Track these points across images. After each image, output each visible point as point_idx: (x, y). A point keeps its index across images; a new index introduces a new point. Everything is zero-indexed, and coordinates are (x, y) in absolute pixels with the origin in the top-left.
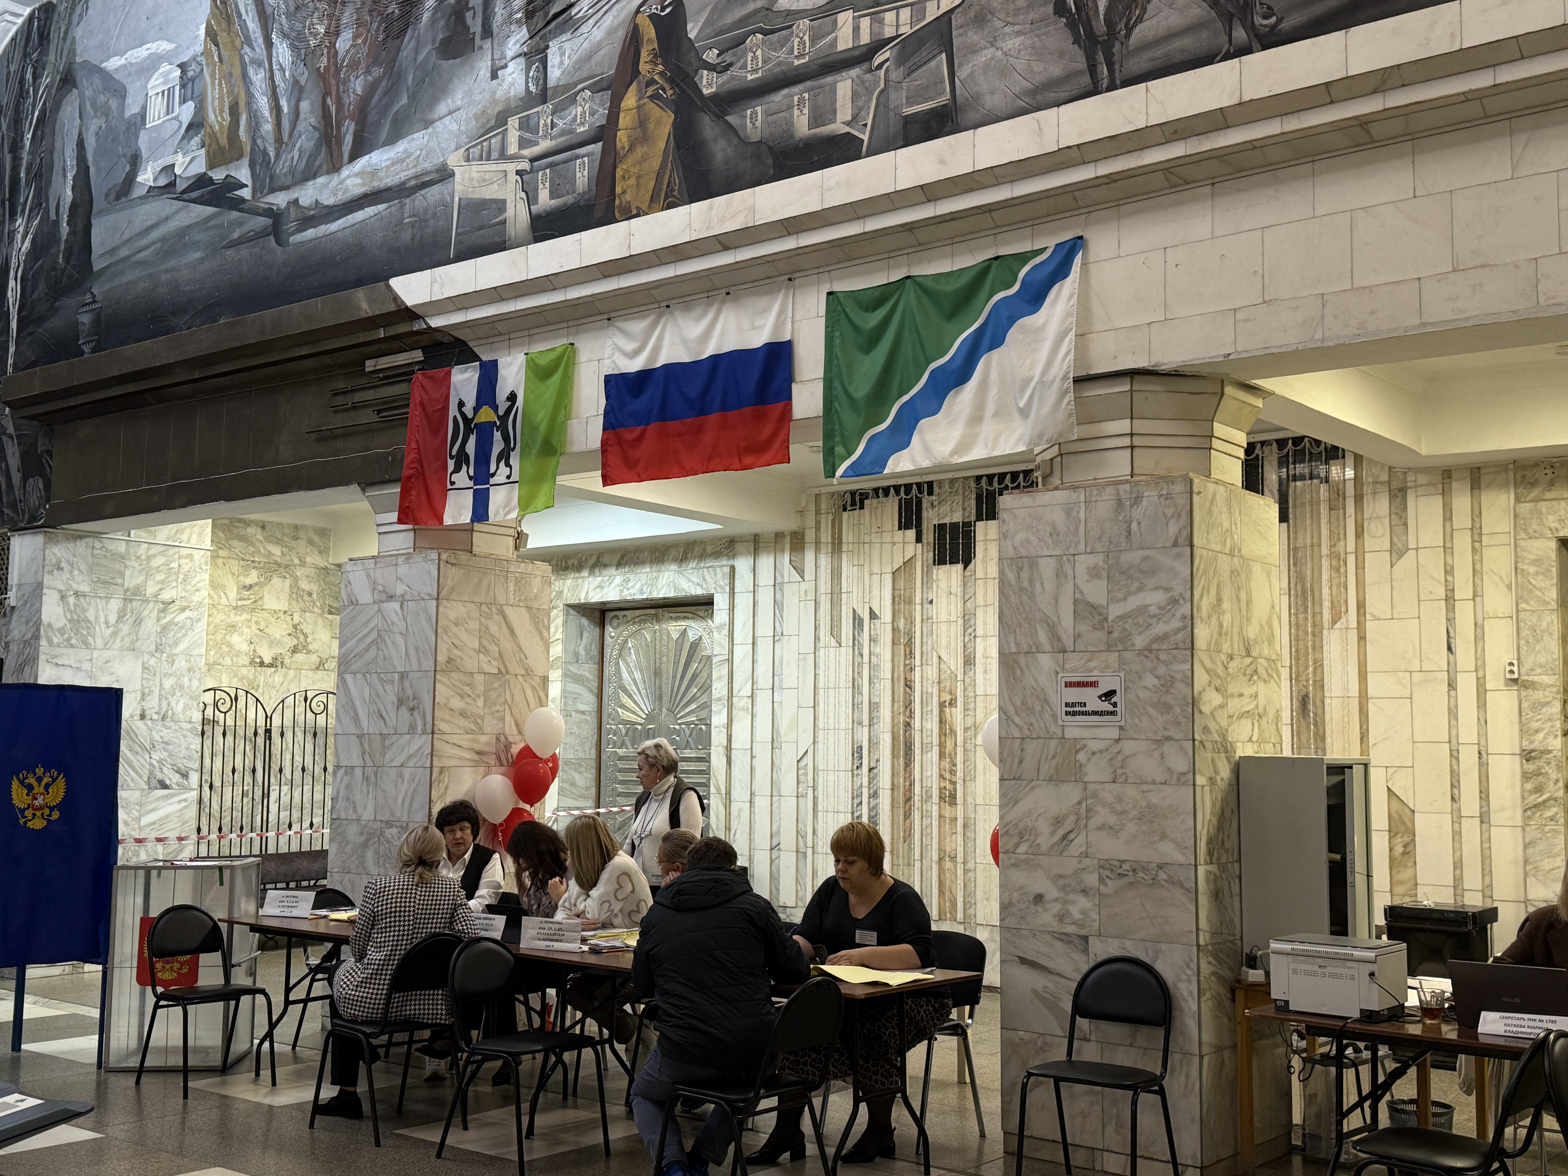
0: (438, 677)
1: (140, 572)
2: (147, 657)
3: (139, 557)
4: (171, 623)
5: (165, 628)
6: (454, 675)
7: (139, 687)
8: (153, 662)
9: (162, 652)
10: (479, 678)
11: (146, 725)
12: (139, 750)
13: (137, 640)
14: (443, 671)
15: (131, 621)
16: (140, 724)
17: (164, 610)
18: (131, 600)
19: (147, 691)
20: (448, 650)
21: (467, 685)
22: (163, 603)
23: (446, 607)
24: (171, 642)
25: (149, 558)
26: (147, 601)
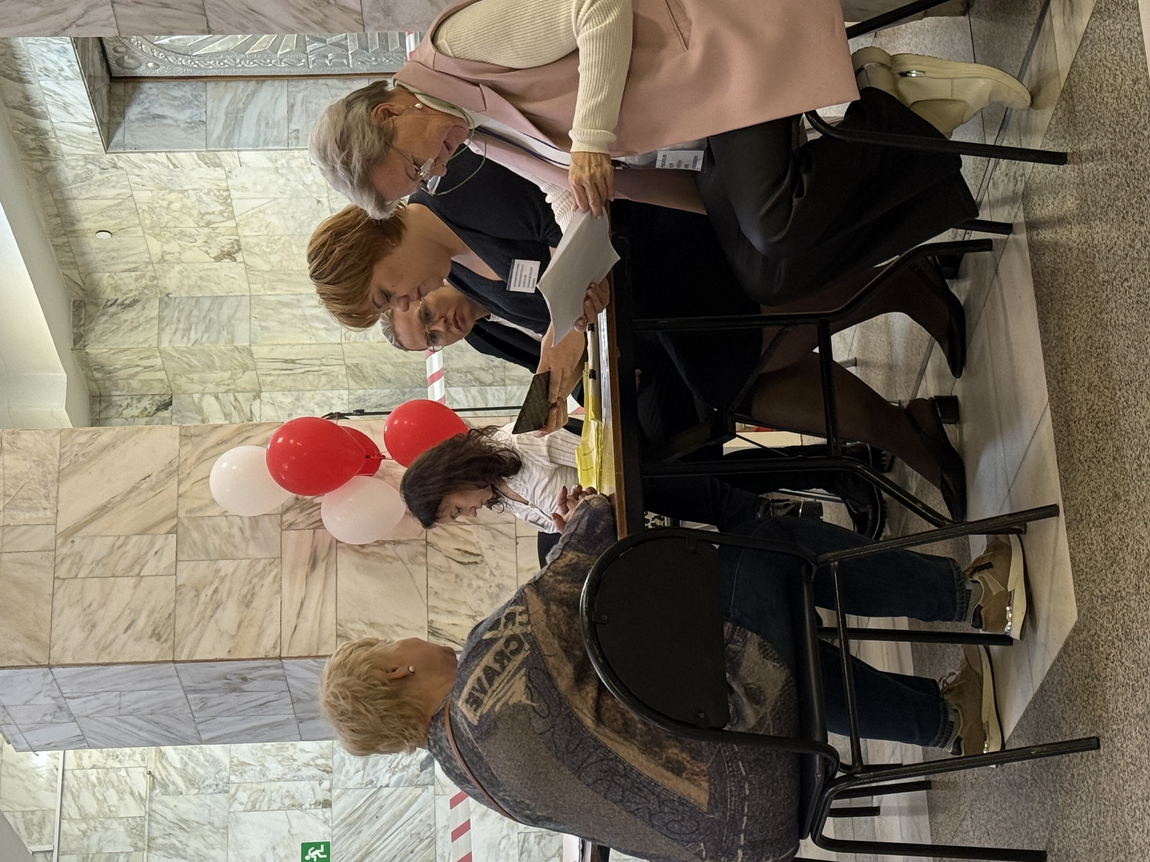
0: (183, 658)
1: (107, 829)
2: (236, 806)
3: (84, 833)
4: (183, 773)
5: (191, 782)
6: (179, 626)
7: (282, 814)
8: (243, 796)
9: (228, 783)
10: (185, 571)
11: (338, 797)
12: (376, 805)
13: (211, 824)
14: (174, 648)
15: (182, 836)
16: (337, 807)
17: (164, 786)
18: (151, 839)
19: (287, 802)
20: (138, 639)
21: (197, 596)
22: (152, 788)
23: (64, 649)
24: (212, 770)
25: (85, 817)
26: (151, 814)
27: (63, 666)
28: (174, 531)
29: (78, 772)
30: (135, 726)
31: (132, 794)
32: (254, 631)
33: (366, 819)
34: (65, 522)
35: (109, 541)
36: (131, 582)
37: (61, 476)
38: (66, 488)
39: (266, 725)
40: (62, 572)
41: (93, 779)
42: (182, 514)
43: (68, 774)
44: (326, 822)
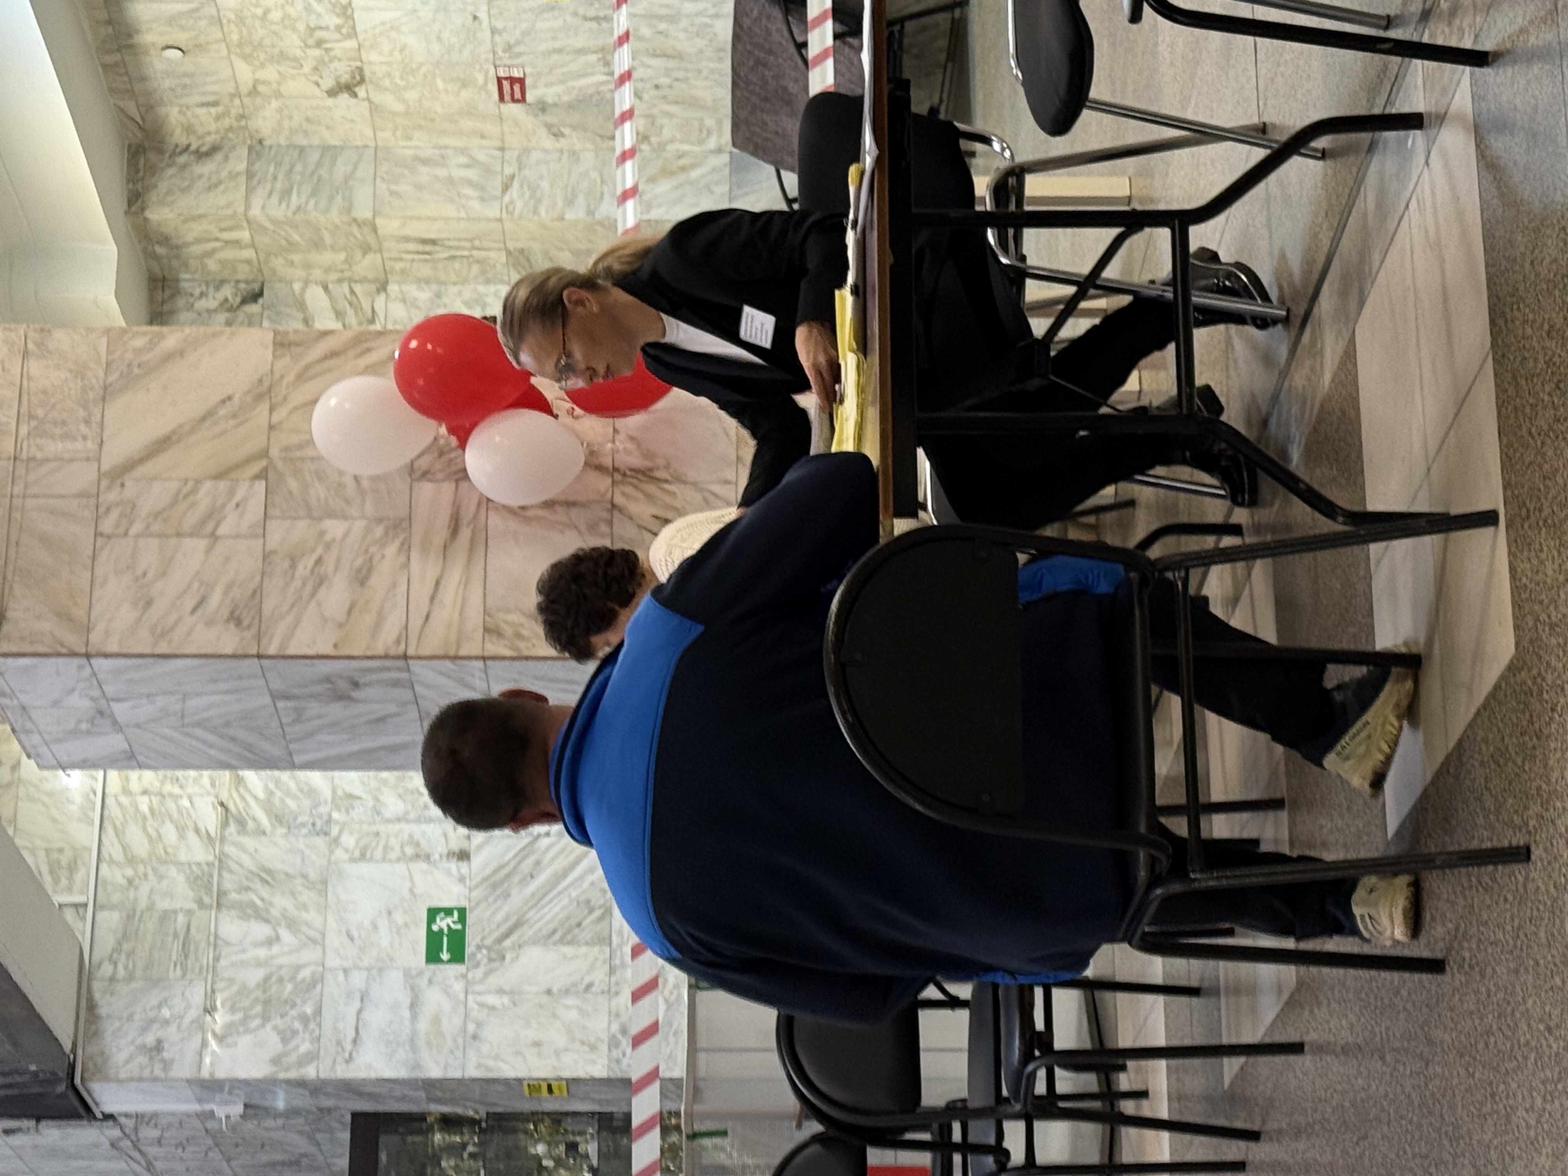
0: (272, 651)
1: (161, 878)
2: (339, 854)
3: (130, 882)
4: (268, 805)
5: (278, 819)
6: (268, 606)
7: (401, 868)
8: (349, 840)
9: (329, 821)
10: (277, 532)
11: (479, 847)
12: (530, 861)
13: (304, 876)
14: (259, 638)
15: (265, 892)
16: (477, 861)
17: (241, 823)
18: (221, 893)
19: (409, 851)
20: (210, 623)
21: (293, 566)
22: (225, 824)
23: (107, 633)
24: (307, 803)
25: (131, 860)
26: (222, 860)
27: (106, 656)
28: (262, 475)
29: (124, 800)
30: (204, 742)
31: (197, 831)
32: (369, 619)
33: (516, 879)
34: (113, 456)
35: (173, 486)
36: (201, 544)
37: (107, 394)
38: (113, 410)
39: (383, 748)
40: (107, 526)
41: (144, 808)
42: (274, 452)
43: (110, 801)
44: (462, 879)
